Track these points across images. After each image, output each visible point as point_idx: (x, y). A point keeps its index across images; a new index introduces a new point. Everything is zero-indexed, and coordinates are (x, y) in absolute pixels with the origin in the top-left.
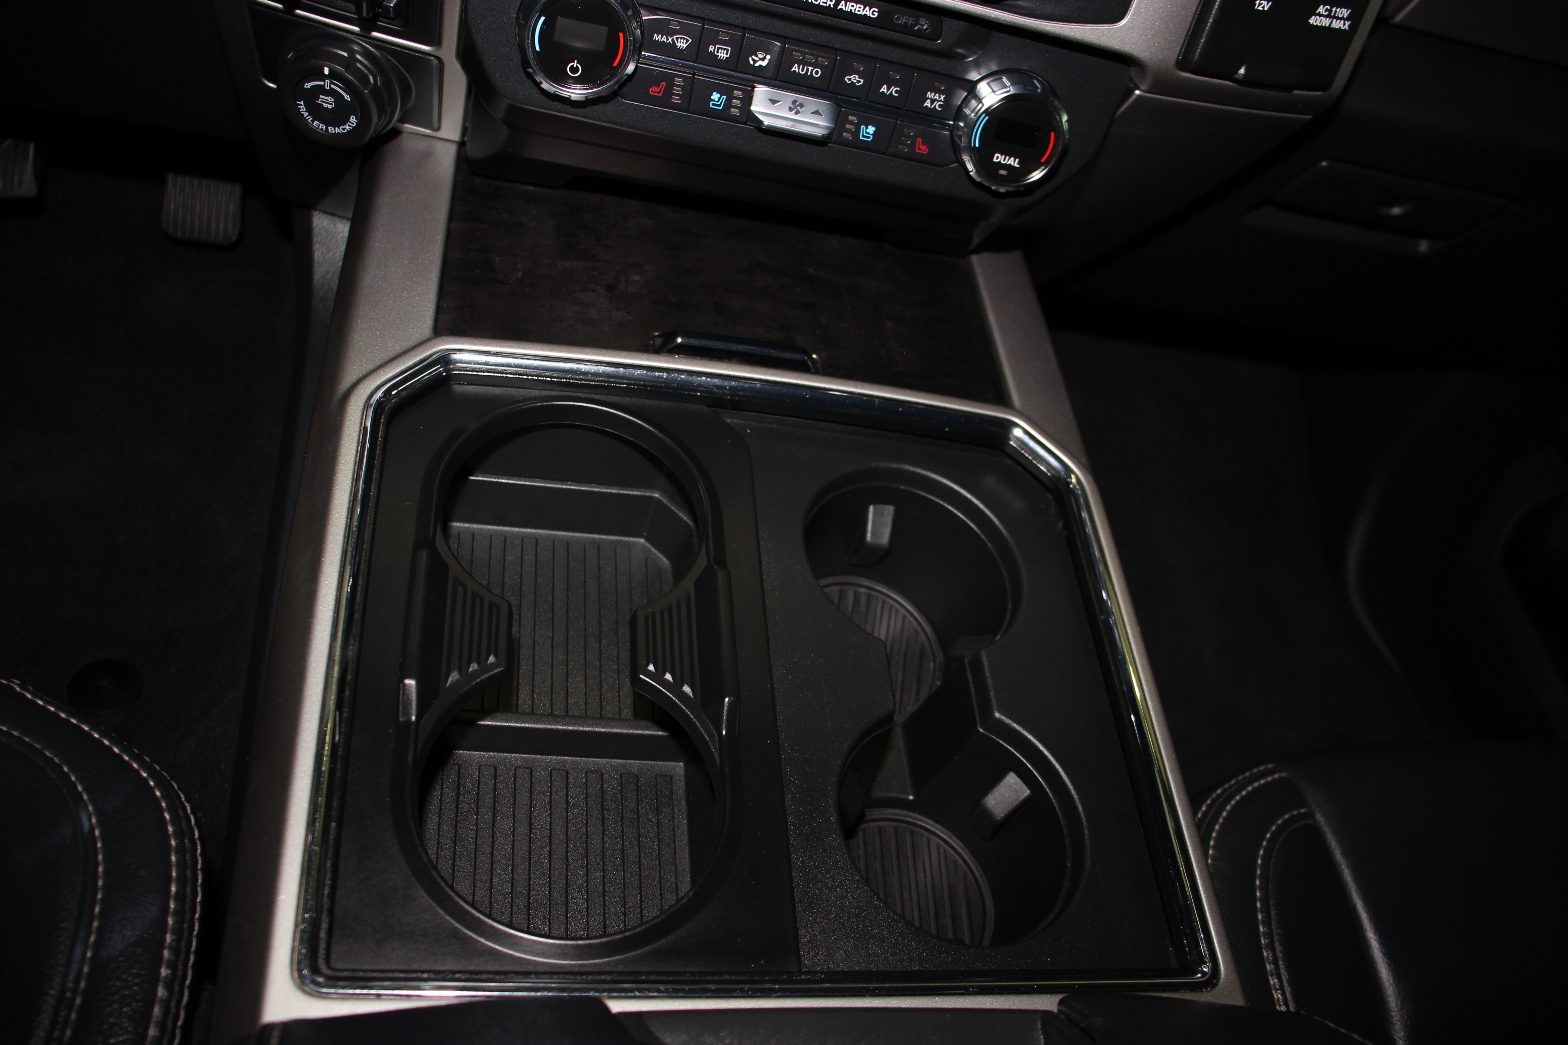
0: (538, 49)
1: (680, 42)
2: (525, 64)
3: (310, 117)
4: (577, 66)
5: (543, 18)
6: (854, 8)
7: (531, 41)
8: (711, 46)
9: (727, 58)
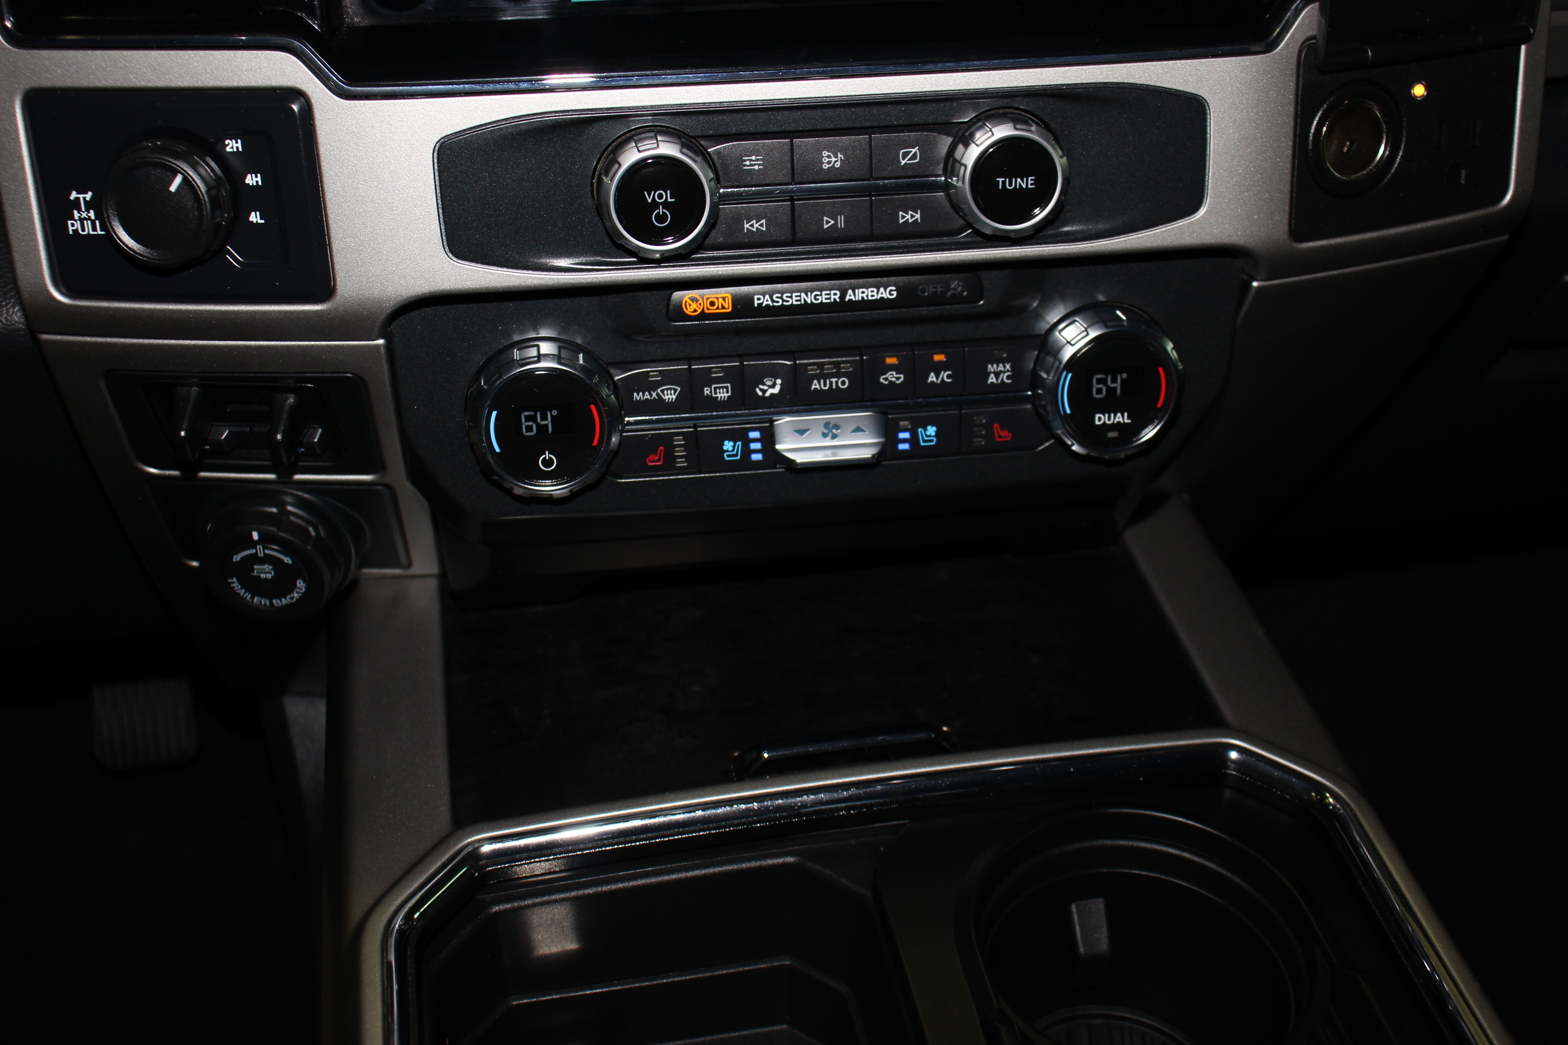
0: (498, 450)
1: (667, 394)
2: (487, 472)
3: (247, 594)
4: (549, 457)
5: (494, 413)
6: (866, 294)
7: (487, 443)
8: (705, 389)
9: (728, 397)
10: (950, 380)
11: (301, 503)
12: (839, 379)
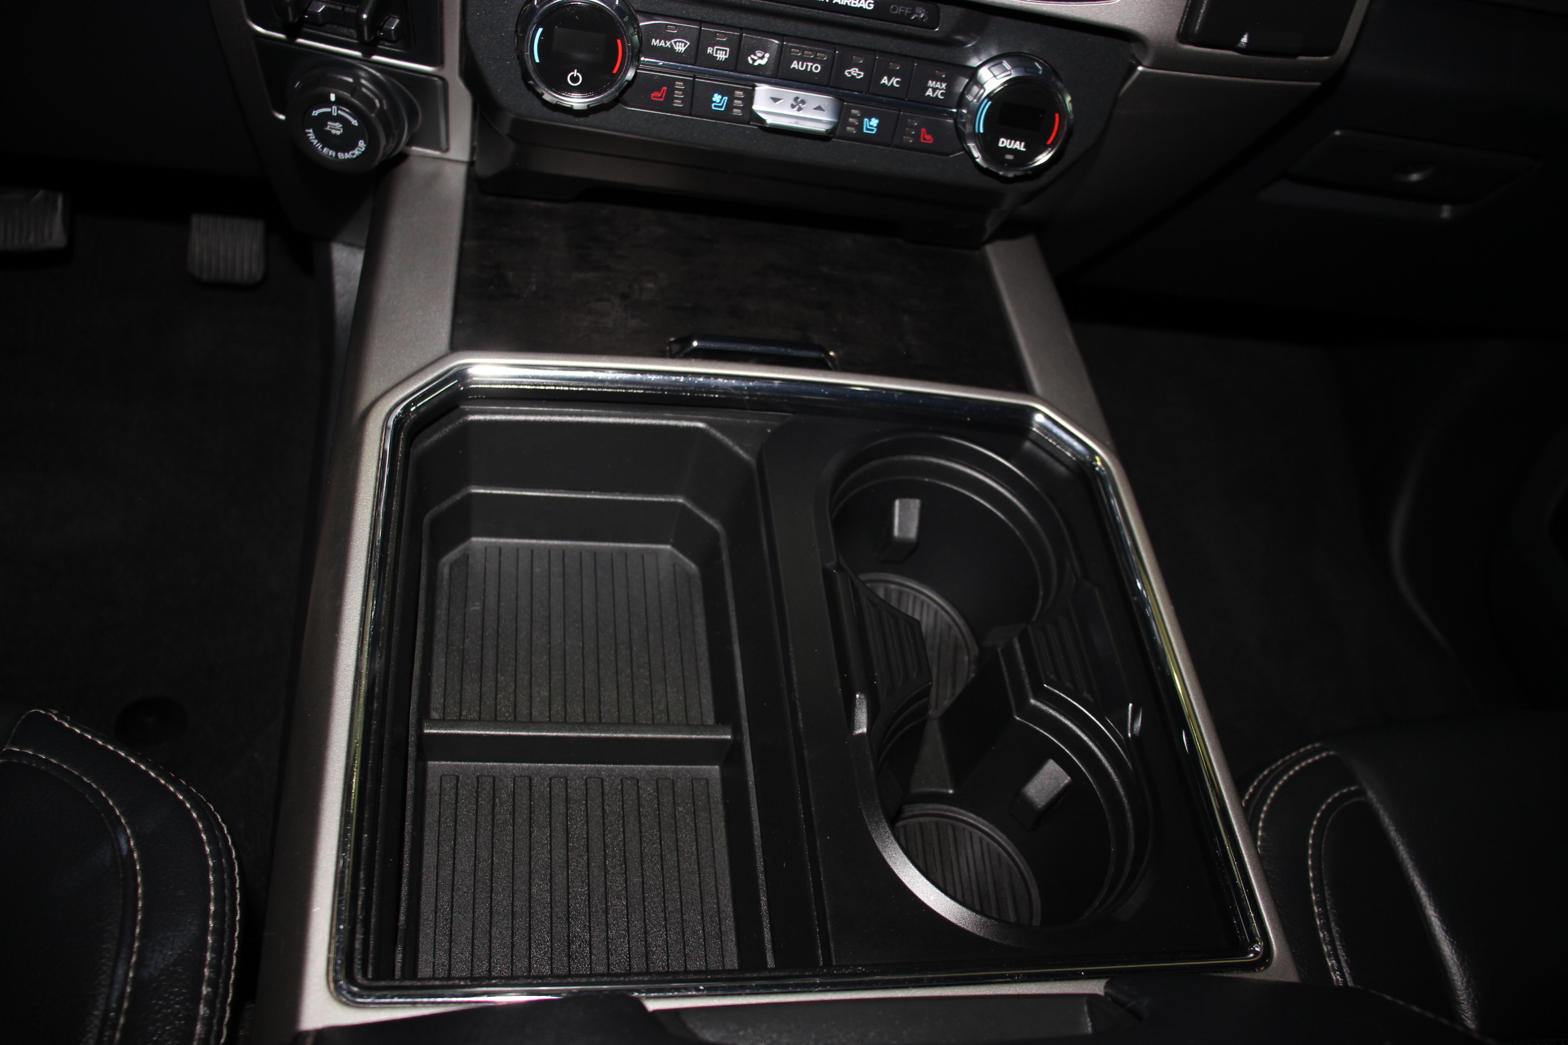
0: (537, 60)
2: (526, 76)
3: (319, 144)
4: (576, 74)
5: (540, 31)
7: (530, 53)
9: (726, 58)
10: (898, 86)
11: (373, 79)
12: (814, 64)
